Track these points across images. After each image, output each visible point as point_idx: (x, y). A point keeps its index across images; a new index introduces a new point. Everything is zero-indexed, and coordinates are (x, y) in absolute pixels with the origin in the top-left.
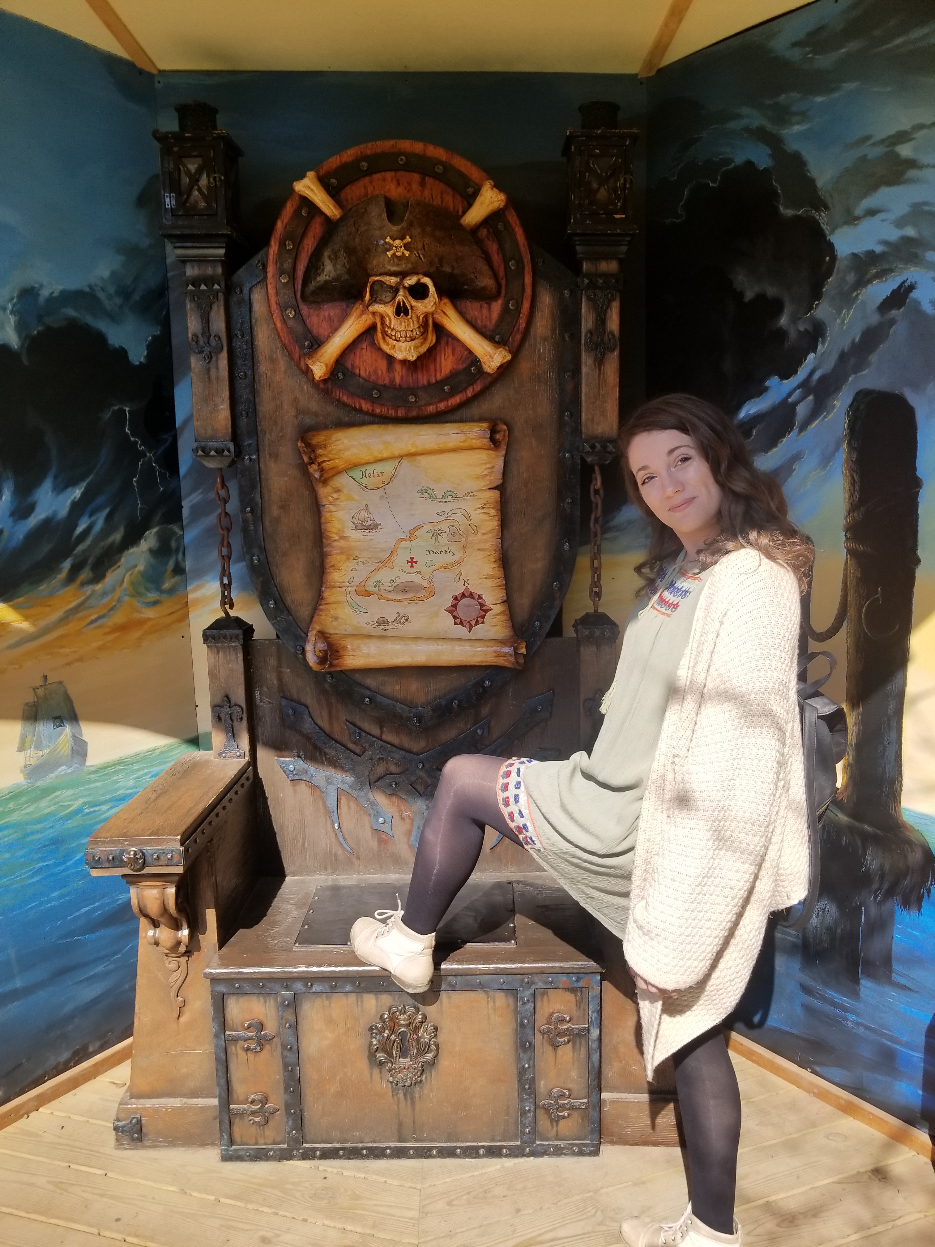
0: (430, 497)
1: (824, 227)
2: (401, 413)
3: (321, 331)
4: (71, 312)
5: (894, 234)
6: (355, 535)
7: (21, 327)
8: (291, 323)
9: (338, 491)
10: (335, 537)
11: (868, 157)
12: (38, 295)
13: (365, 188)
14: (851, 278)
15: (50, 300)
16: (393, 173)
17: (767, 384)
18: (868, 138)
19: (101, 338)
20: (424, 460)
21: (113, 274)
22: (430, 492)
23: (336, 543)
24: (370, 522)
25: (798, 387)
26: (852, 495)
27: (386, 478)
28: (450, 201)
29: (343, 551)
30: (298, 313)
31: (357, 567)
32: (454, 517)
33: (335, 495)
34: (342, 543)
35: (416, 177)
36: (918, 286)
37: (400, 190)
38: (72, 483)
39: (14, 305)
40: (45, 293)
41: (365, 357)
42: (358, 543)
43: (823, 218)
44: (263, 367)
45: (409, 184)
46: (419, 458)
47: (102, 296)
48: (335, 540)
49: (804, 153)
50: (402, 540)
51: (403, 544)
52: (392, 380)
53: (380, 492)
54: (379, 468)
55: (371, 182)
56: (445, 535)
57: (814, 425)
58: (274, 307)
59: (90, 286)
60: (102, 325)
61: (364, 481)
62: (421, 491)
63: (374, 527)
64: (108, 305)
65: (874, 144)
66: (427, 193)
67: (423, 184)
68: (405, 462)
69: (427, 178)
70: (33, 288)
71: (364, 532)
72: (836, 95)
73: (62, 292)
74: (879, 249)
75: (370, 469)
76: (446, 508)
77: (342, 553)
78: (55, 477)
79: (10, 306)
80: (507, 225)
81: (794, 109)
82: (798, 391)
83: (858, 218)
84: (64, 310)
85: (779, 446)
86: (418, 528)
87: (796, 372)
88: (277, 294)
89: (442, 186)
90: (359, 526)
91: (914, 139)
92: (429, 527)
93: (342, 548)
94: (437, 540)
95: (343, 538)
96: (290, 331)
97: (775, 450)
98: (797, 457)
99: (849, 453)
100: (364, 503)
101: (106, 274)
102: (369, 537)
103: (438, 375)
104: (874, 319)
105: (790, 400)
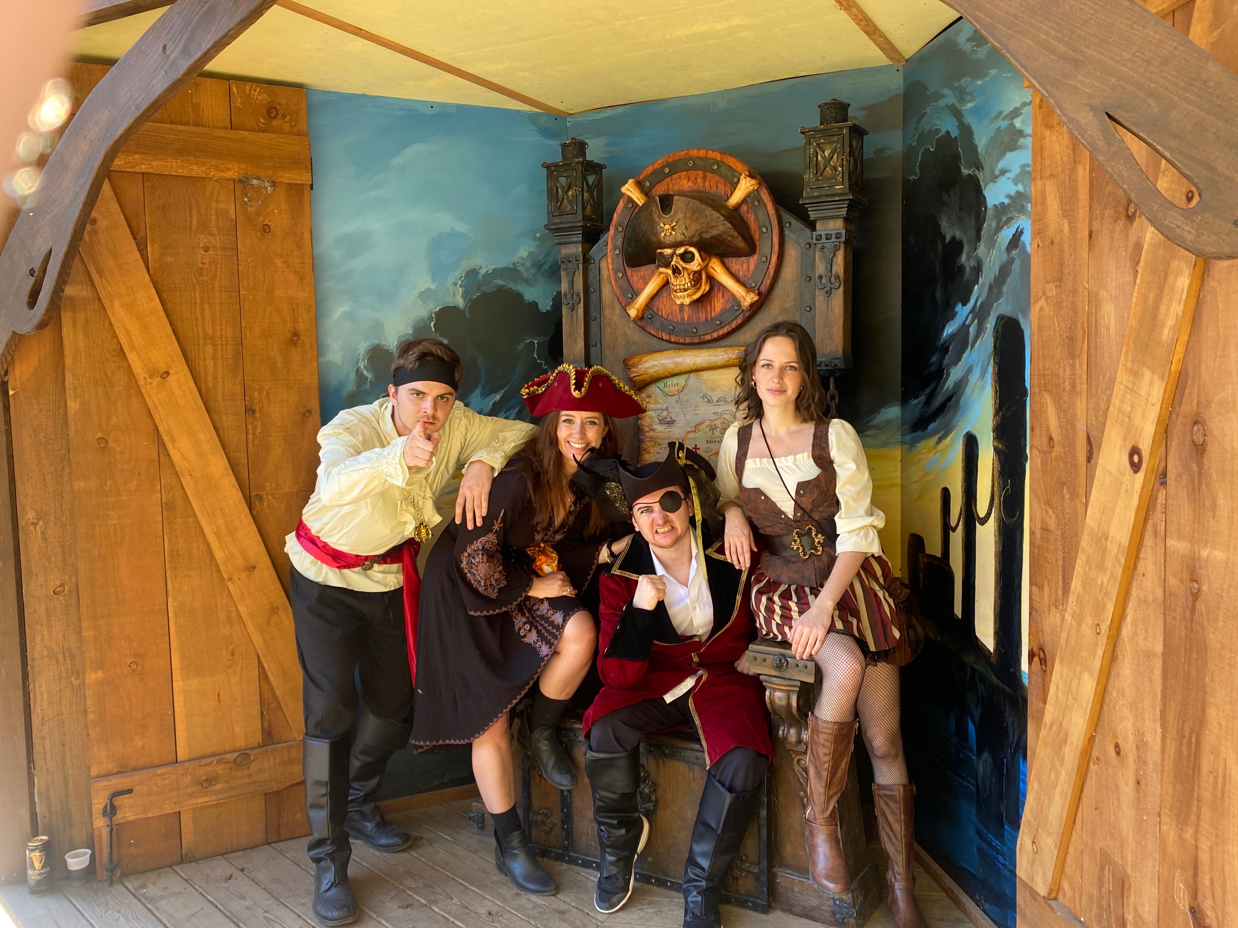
0: (709, 401)
1: (981, 183)
2: (688, 340)
3: (639, 286)
4: (500, 282)
5: (1012, 189)
6: (659, 428)
7: (465, 295)
8: (621, 282)
9: (649, 397)
10: (647, 429)
11: (1001, 128)
12: (478, 273)
13: (668, 185)
14: (994, 224)
15: (486, 275)
16: (685, 173)
17: (956, 309)
18: (1001, 113)
19: (520, 296)
20: (705, 375)
21: (530, 253)
22: (709, 398)
23: (647, 434)
24: (669, 419)
25: (970, 313)
26: (995, 402)
27: (680, 388)
28: (722, 189)
29: (652, 439)
30: (625, 273)
31: (660, 451)
32: (725, 416)
33: (647, 400)
34: (651, 434)
35: (701, 173)
36: (1024, 231)
37: (690, 184)
38: (495, 391)
39: (462, 282)
40: (483, 272)
41: (665, 303)
42: (661, 434)
43: (981, 176)
44: (607, 312)
45: (696, 179)
46: (702, 373)
47: (521, 269)
48: (647, 432)
49: (972, 125)
50: (690, 432)
51: (691, 435)
52: (683, 318)
53: (675, 398)
54: (675, 380)
55: (671, 180)
56: (718, 429)
57: (978, 343)
58: (611, 271)
59: (514, 264)
60: (520, 288)
61: (666, 389)
62: (703, 397)
63: (671, 423)
64: (525, 274)
65: (1004, 119)
66: (707, 184)
67: (704, 178)
68: (692, 375)
69: (707, 174)
70: (475, 269)
71: (665, 426)
72: (987, 79)
73: (494, 270)
74: (1006, 201)
75: (669, 381)
76: (720, 409)
77: (651, 441)
78: (483, 387)
79: (460, 282)
80: (760, 201)
81: (968, 90)
82: (971, 315)
83: (996, 177)
84: (495, 281)
85: (962, 360)
86: (700, 424)
87: (969, 300)
88: (613, 262)
89: (717, 178)
90: (662, 422)
91: (1022, 113)
92: (707, 423)
93: (651, 437)
94: (713, 433)
95: (652, 430)
96: (620, 287)
97: (960, 363)
98: (970, 370)
99: (994, 367)
100: (665, 406)
101: (525, 254)
102: (668, 430)
103: (713, 313)
104: (1005, 257)
105: (967, 323)
